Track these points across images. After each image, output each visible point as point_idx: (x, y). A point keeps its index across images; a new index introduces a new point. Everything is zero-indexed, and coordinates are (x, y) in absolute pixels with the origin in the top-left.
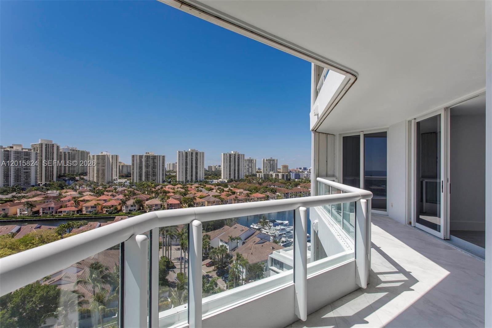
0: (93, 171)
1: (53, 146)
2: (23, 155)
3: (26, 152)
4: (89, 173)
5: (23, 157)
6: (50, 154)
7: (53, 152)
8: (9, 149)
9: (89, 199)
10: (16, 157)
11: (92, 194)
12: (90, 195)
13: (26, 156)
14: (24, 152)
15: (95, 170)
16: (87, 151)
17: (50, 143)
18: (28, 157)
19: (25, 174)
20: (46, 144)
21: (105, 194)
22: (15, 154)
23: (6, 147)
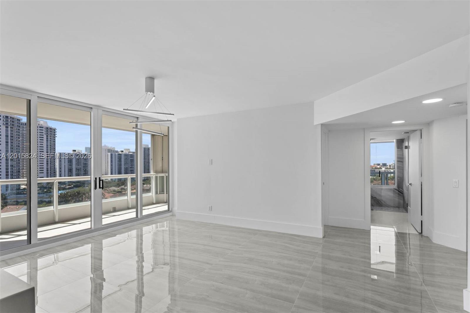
1: (149, 149)
2: (130, 157)
3: (131, 154)
5: (130, 158)
6: (147, 155)
7: (149, 154)
8: (120, 153)
10: (125, 158)
13: (131, 157)
14: (130, 154)
17: (147, 147)
18: (132, 158)
19: (131, 172)
20: (144, 148)
22: (124, 156)
23: (119, 151)
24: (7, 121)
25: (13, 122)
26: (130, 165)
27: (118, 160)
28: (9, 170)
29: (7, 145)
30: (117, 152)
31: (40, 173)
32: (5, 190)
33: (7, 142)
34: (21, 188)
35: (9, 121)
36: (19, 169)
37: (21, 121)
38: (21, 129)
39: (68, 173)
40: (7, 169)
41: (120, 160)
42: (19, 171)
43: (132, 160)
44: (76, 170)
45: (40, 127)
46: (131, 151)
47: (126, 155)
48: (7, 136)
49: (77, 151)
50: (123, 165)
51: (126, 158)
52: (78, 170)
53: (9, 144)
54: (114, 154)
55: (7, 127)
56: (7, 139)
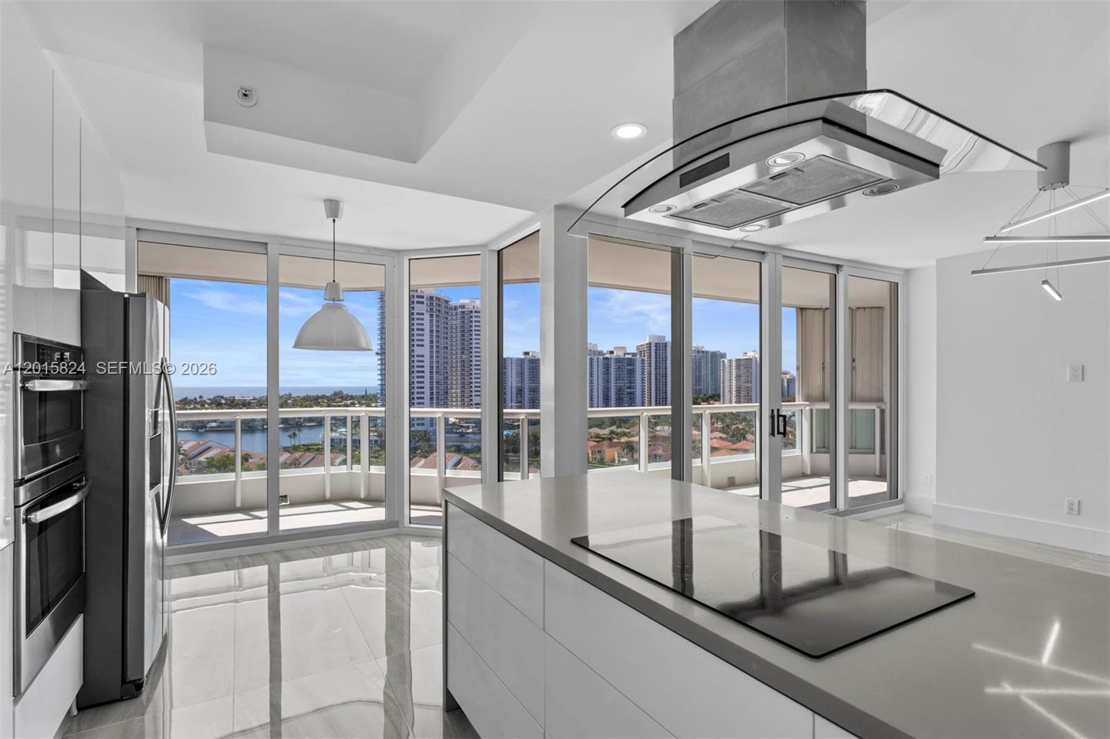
0: (731, 393)
1: (666, 347)
2: (626, 364)
3: (630, 358)
4: (723, 395)
5: (626, 367)
6: (661, 358)
7: (666, 358)
8: (608, 356)
9: (718, 446)
10: (617, 367)
11: (724, 436)
12: (721, 438)
13: (630, 365)
14: (627, 358)
15: (734, 390)
16: (721, 351)
17: (661, 342)
18: (631, 367)
20: (656, 344)
21: (748, 438)
22: (616, 363)
23: (605, 352)
24: (432, 304)
25: (439, 305)
26: (627, 382)
27: (604, 370)
28: (435, 391)
29: (431, 347)
30: (601, 353)
31: (476, 396)
32: (429, 425)
33: (431, 342)
34: (450, 422)
35: (434, 304)
36: (447, 387)
37: (450, 303)
38: (449, 318)
39: (517, 397)
40: (431, 388)
41: (608, 370)
42: (447, 392)
43: (630, 370)
44: (530, 391)
45: (476, 312)
46: (628, 351)
47: (618, 360)
48: (431, 331)
49: (530, 354)
50: (613, 382)
51: (619, 367)
52: (533, 391)
53: (434, 344)
54: (595, 358)
55: (431, 316)
56: (431, 336)
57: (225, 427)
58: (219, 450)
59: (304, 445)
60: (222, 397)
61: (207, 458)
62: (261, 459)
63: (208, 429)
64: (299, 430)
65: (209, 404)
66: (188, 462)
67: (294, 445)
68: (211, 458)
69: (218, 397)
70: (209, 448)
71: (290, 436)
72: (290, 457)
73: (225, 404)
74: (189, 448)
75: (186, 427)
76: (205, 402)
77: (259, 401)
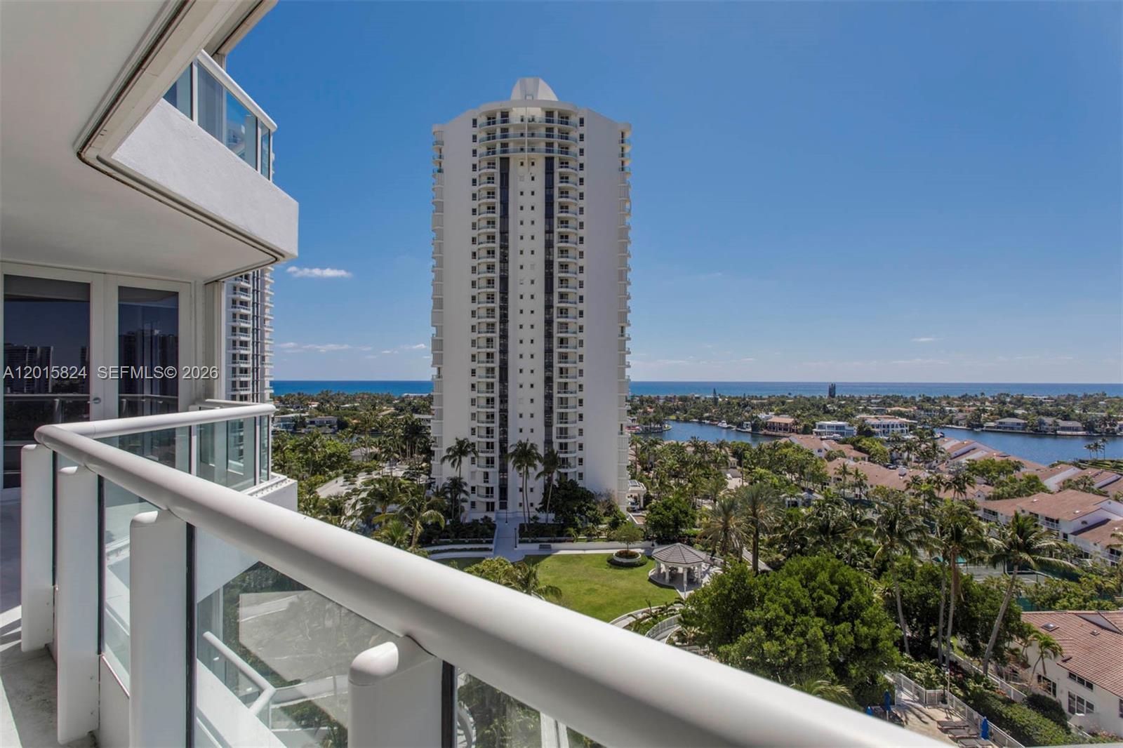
57: (1005, 428)
58: (985, 453)
59: (1112, 461)
60: (1008, 395)
61: (969, 460)
62: (1037, 470)
63: (984, 429)
64: (1104, 441)
65: (991, 402)
66: (949, 460)
67: (1096, 460)
68: (973, 460)
69: (1002, 394)
70: (974, 449)
71: (1089, 447)
72: (1080, 473)
73: (1010, 403)
74: (952, 447)
75: (961, 425)
76: (987, 399)
77: (1056, 401)
